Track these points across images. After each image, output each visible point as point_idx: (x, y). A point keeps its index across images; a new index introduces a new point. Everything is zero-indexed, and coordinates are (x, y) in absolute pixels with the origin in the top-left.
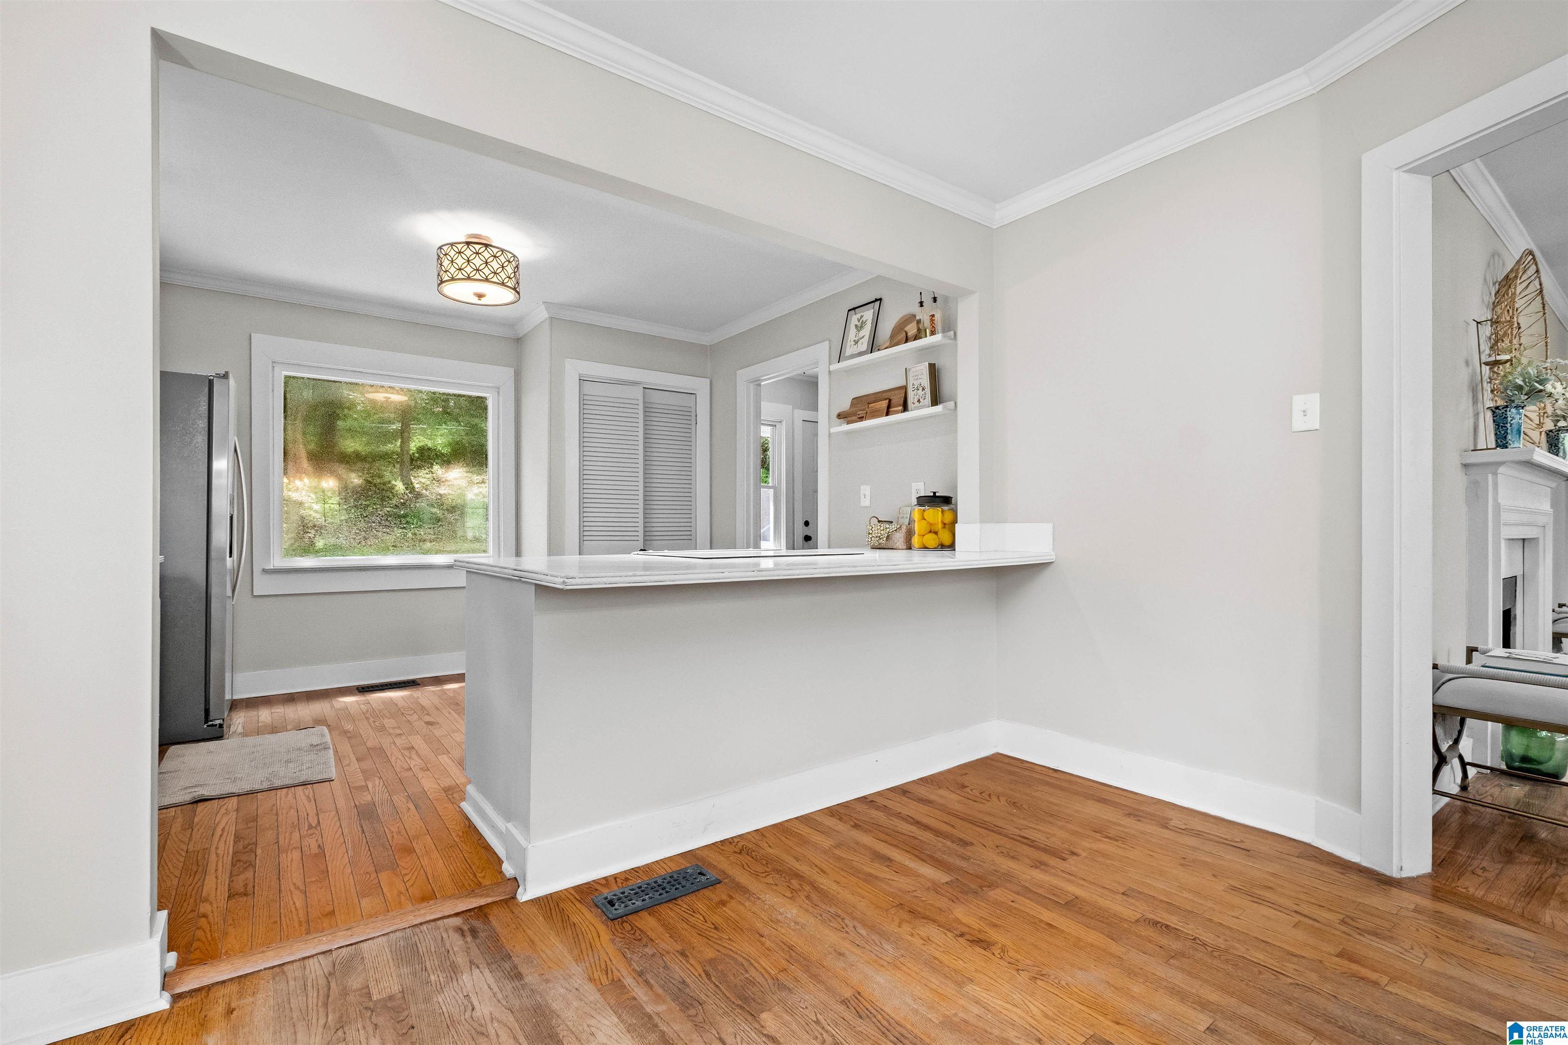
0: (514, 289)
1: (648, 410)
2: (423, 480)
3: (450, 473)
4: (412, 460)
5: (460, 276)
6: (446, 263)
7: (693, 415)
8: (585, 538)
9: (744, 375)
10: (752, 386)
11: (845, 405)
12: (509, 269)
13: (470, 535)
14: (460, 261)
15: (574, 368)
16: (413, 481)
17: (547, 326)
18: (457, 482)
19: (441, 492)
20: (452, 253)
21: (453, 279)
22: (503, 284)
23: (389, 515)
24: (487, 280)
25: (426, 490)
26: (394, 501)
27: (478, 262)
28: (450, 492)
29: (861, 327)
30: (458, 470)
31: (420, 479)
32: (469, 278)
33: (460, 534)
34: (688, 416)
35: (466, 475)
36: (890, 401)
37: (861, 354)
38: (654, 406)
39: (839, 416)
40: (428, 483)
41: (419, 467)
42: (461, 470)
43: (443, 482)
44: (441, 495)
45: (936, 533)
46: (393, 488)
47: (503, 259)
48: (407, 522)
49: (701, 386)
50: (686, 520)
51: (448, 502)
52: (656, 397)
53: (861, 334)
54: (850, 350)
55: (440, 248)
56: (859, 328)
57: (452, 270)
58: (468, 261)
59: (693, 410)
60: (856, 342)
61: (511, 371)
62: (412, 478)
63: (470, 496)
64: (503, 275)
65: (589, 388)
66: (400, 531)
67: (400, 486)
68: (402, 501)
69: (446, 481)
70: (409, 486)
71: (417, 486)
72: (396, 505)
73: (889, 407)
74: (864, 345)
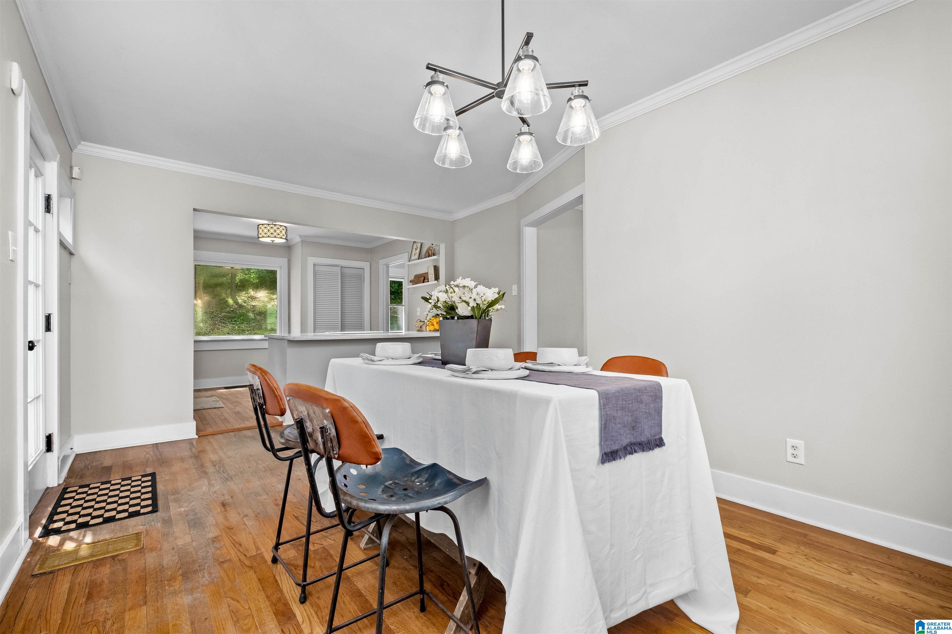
0: (286, 239)
1: (342, 275)
2: (243, 298)
3: (258, 294)
4: (237, 286)
5: (266, 236)
6: (261, 231)
7: (363, 278)
8: (316, 328)
9: (382, 262)
10: (385, 266)
11: (412, 278)
12: (284, 232)
13: (269, 328)
14: (266, 231)
15: (311, 260)
16: (238, 298)
17: (300, 243)
18: (262, 299)
19: (254, 304)
20: (263, 228)
21: (263, 237)
22: (281, 238)
23: (225, 317)
24: (275, 237)
25: (245, 303)
26: (228, 309)
27: (272, 231)
28: (258, 304)
29: (417, 249)
30: (262, 292)
31: (242, 298)
32: (269, 237)
33: (264, 326)
34: (361, 278)
35: (266, 295)
36: (424, 277)
37: (416, 259)
38: (346, 274)
39: (411, 282)
40: (246, 299)
41: (241, 291)
42: (264, 292)
43: (254, 299)
44: (253, 306)
45: (433, 325)
46: (227, 301)
47: (281, 229)
48: (235, 321)
49: (366, 265)
50: (360, 319)
51: (257, 309)
52: (346, 271)
53: (416, 252)
54: (413, 258)
55: (259, 225)
56: (416, 249)
57: (263, 234)
58: (269, 231)
59: (363, 275)
60: (415, 255)
61: (286, 260)
62: (237, 296)
63: (269, 306)
64: (281, 235)
65: (317, 268)
66: (231, 325)
67: (231, 301)
68: (232, 309)
69: (256, 298)
70: (236, 302)
71: (240, 301)
72: (228, 312)
73: (424, 279)
74: (417, 257)
